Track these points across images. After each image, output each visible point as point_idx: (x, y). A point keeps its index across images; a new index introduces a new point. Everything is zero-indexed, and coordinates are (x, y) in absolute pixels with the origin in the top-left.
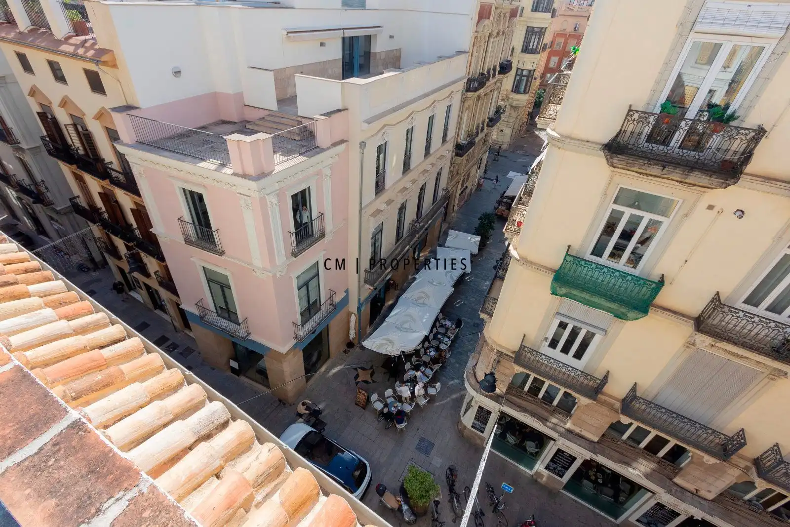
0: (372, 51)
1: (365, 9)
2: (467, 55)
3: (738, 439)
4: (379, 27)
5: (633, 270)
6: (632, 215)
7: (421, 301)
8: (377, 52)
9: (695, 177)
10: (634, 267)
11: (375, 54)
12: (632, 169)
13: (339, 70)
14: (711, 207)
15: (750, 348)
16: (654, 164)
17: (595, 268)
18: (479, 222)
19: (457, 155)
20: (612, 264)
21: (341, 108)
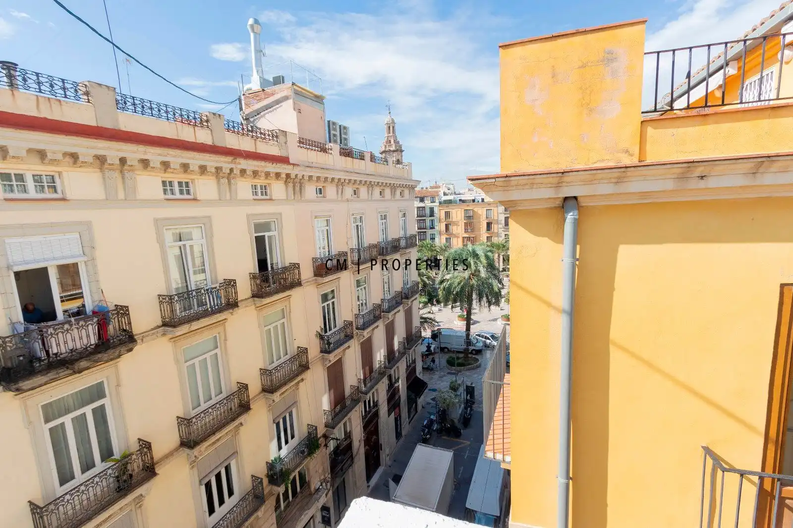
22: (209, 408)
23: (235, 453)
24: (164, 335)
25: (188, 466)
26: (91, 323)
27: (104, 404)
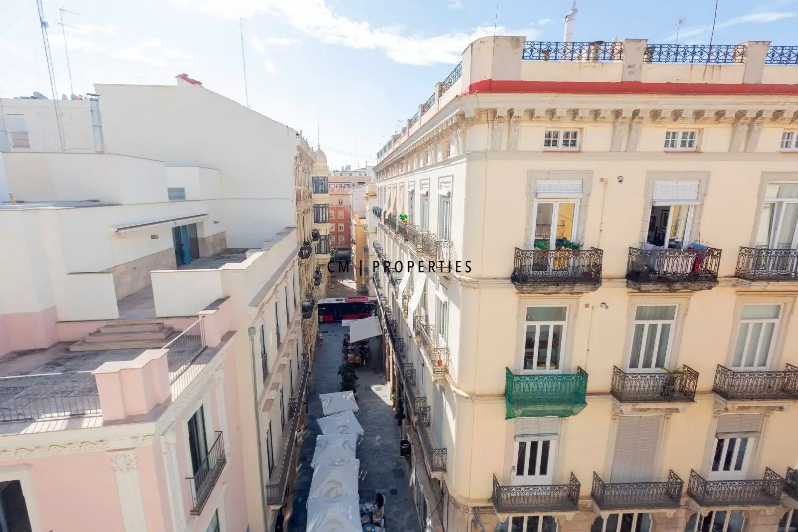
0: (199, 236)
1: (185, 201)
2: (296, 229)
3: (675, 481)
4: (205, 215)
5: (556, 370)
6: (542, 326)
7: (333, 494)
8: (205, 237)
9: (578, 288)
10: (557, 368)
11: (204, 239)
12: (537, 292)
13: (173, 259)
14: (587, 306)
15: (654, 400)
16: (552, 285)
17: (537, 379)
18: (340, 376)
19: (304, 317)
20: (541, 371)
21: (221, 296)
22: (748, 372)
23: (756, 433)
24: (734, 285)
25: (711, 413)
26: (693, 255)
27: (670, 324)
